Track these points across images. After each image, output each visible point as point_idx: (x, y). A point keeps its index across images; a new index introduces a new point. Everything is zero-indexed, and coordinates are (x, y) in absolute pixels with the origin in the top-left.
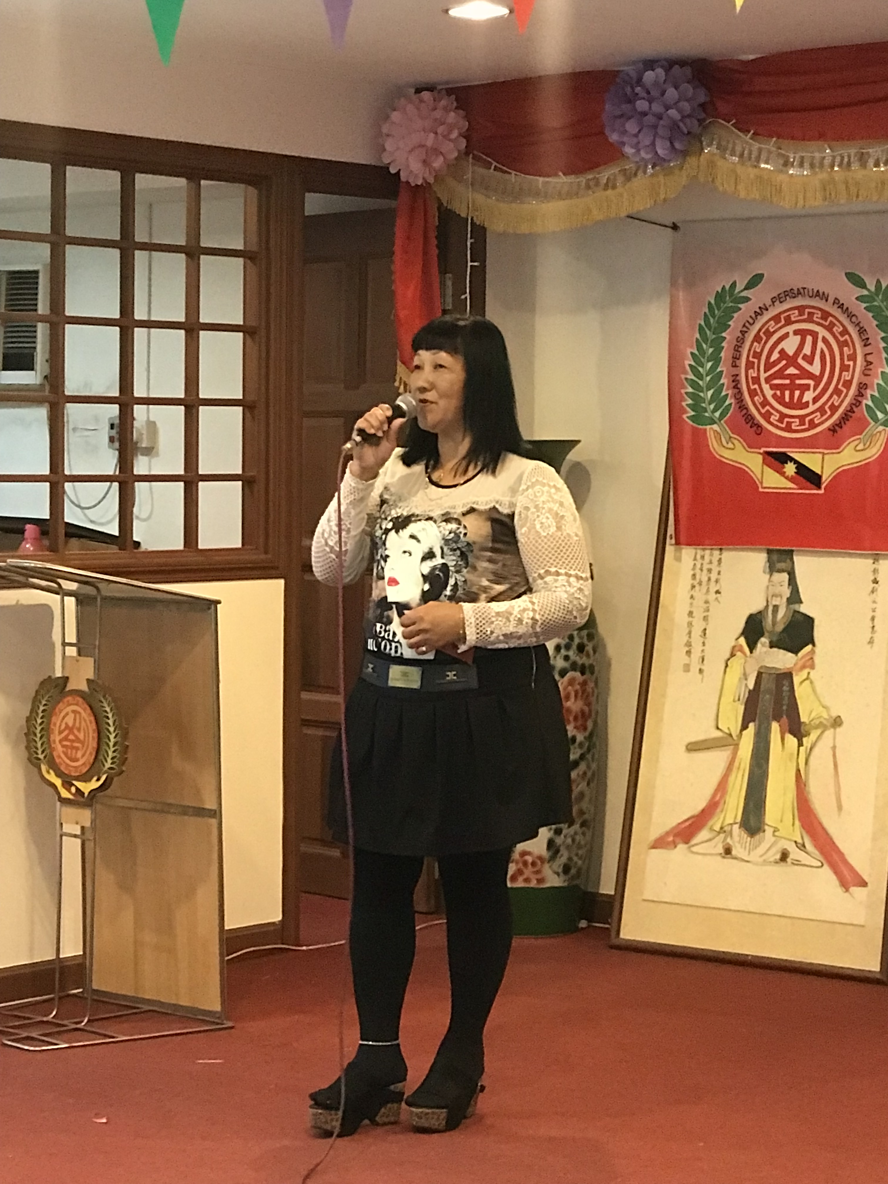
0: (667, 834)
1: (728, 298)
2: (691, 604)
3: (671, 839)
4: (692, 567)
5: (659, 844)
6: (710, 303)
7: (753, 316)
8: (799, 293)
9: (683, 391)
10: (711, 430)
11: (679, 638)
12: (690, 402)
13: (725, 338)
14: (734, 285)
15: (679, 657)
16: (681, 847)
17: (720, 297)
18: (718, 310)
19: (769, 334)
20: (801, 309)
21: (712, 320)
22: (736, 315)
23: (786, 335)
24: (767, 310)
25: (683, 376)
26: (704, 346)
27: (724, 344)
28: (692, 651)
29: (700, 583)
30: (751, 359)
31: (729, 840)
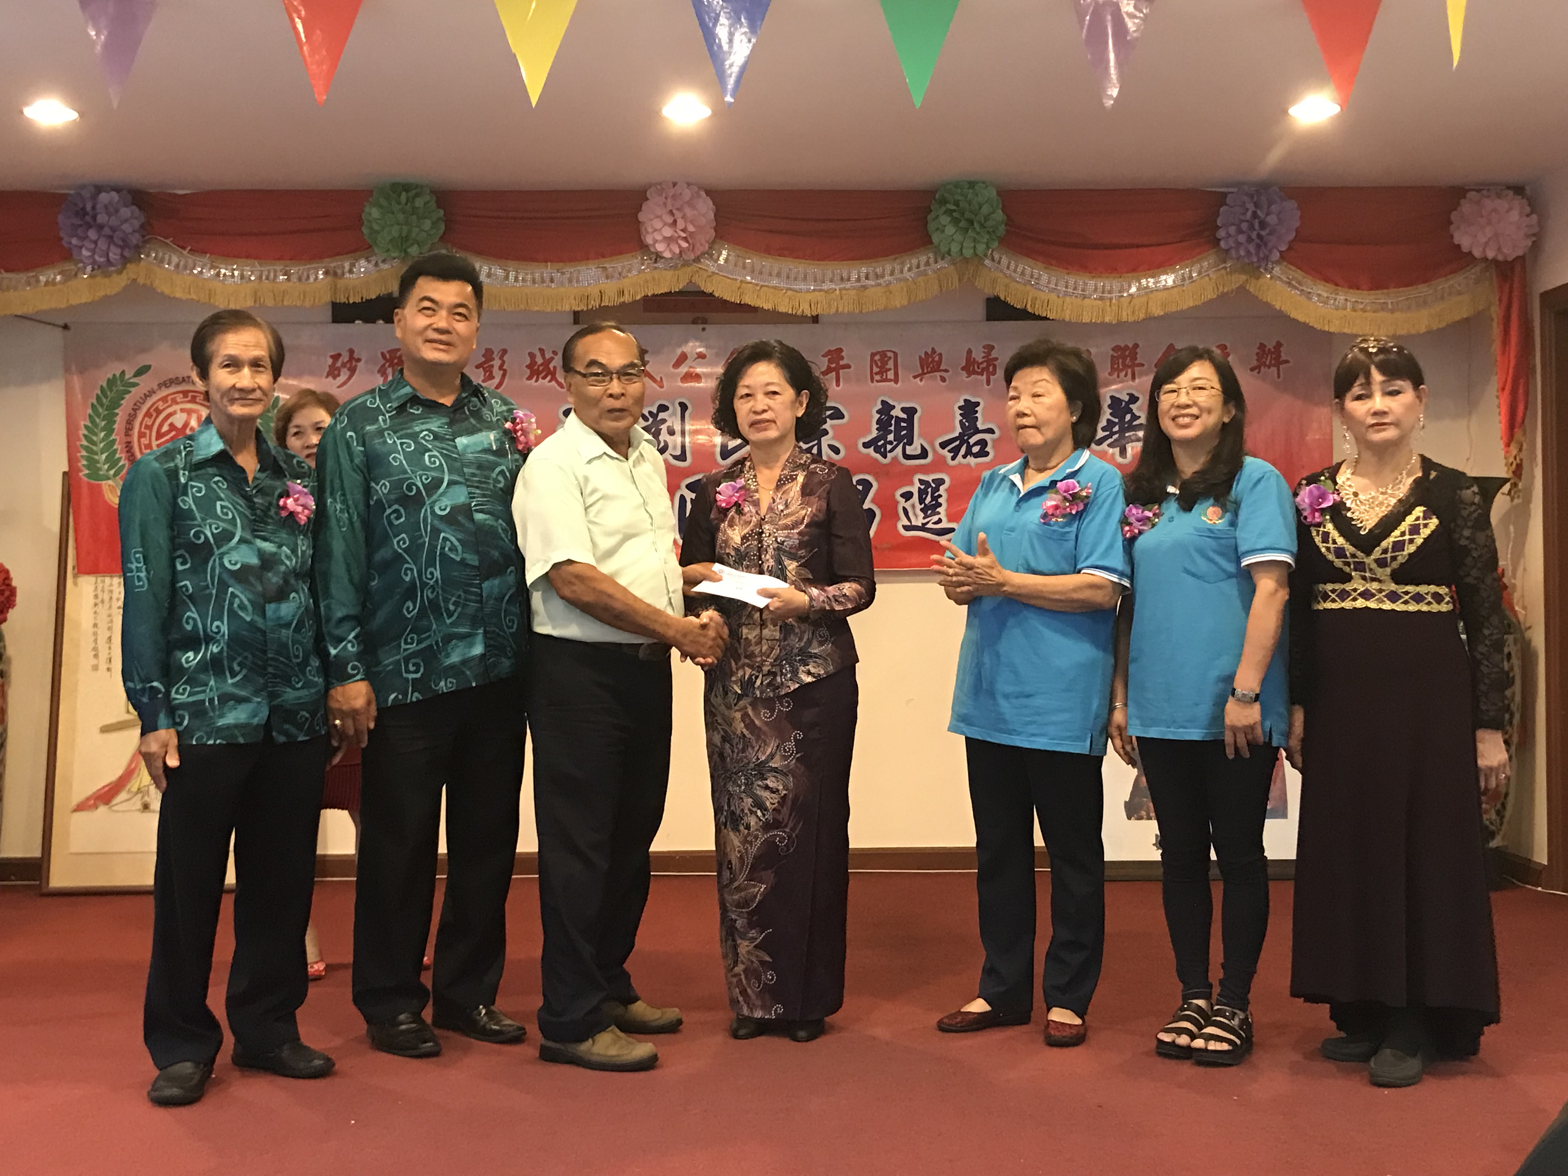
0: (88, 799)
1: (119, 383)
2: (95, 618)
3: (92, 802)
4: (93, 588)
5: (80, 807)
6: (102, 386)
7: (143, 396)
8: (184, 380)
9: (79, 455)
10: (106, 484)
11: (86, 645)
12: (85, 463)
13: (117, 414)
14: (123, 373)
15: (86, 659)
16: (102, 809)
17: (111, 382)
18: (111, 392)
19: (159, 412)
20: (185, 393)
21: (104, 400)
22: (127, 396)
23: (174, 413)
24: (154, 392)
25: (78, 443)
26: (98, 420)
27: (118, 419)
28: (100, 654)
29: (103, 601)
30: (143, 430)
31: (146, 798)
